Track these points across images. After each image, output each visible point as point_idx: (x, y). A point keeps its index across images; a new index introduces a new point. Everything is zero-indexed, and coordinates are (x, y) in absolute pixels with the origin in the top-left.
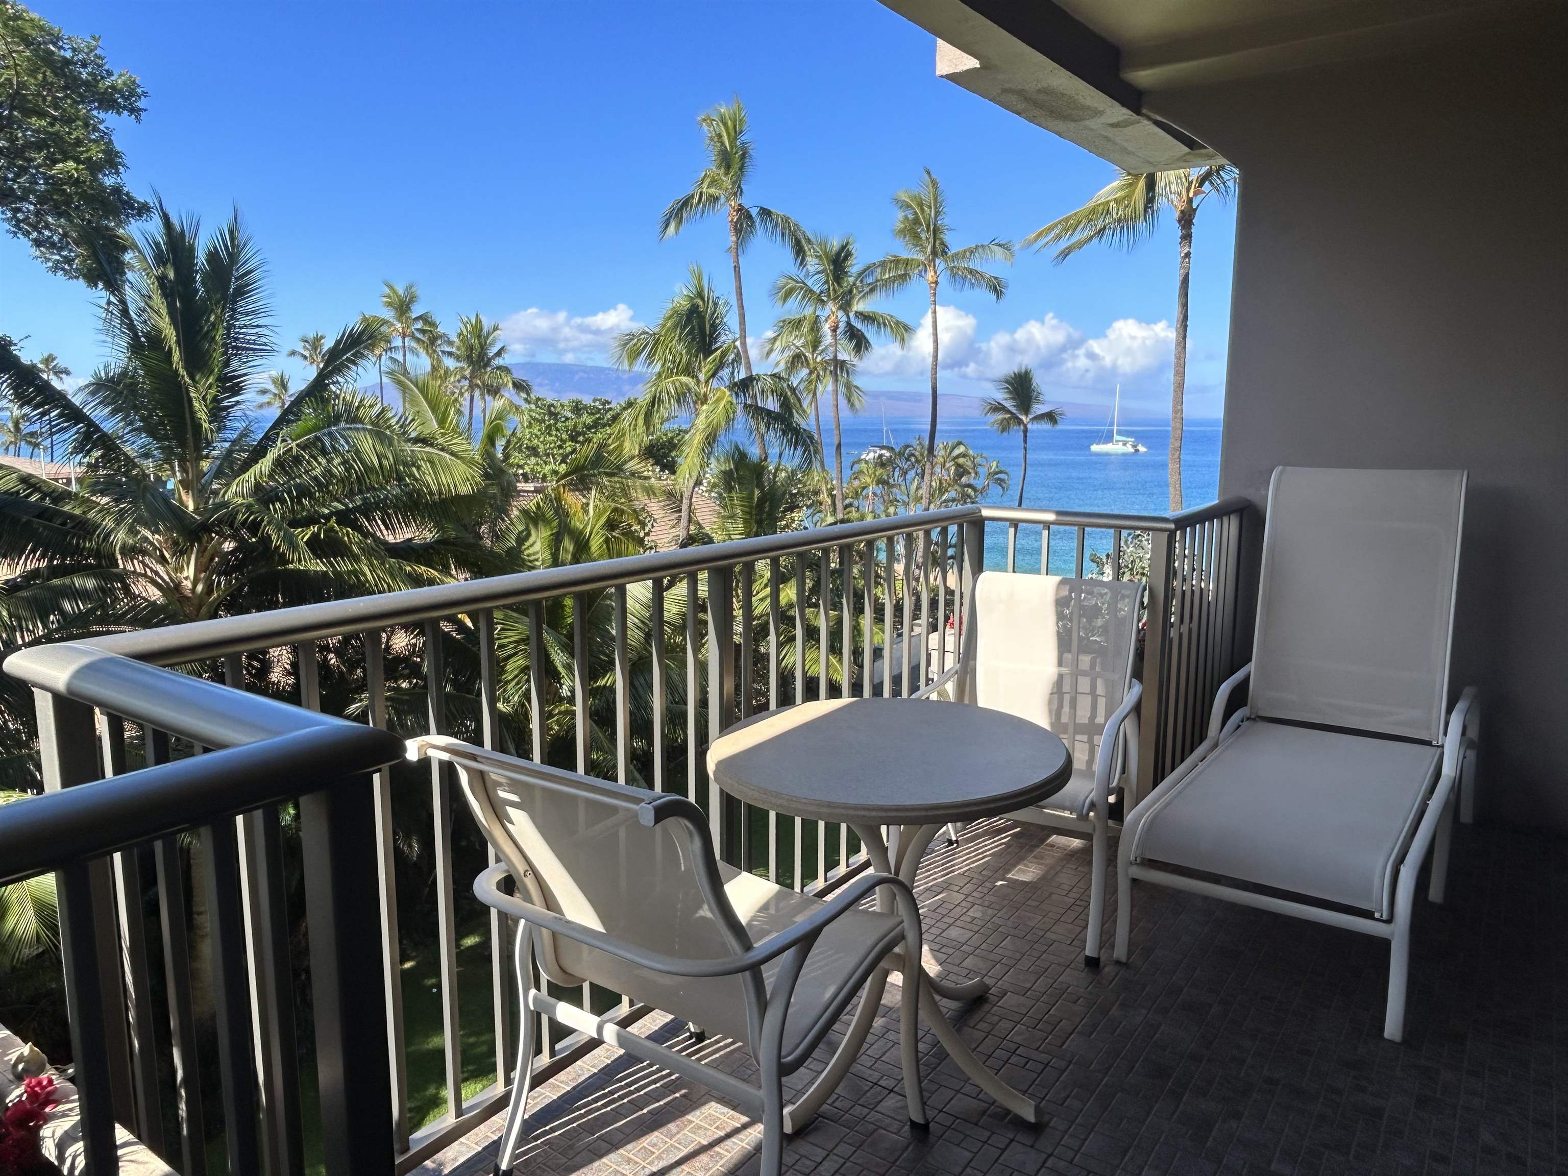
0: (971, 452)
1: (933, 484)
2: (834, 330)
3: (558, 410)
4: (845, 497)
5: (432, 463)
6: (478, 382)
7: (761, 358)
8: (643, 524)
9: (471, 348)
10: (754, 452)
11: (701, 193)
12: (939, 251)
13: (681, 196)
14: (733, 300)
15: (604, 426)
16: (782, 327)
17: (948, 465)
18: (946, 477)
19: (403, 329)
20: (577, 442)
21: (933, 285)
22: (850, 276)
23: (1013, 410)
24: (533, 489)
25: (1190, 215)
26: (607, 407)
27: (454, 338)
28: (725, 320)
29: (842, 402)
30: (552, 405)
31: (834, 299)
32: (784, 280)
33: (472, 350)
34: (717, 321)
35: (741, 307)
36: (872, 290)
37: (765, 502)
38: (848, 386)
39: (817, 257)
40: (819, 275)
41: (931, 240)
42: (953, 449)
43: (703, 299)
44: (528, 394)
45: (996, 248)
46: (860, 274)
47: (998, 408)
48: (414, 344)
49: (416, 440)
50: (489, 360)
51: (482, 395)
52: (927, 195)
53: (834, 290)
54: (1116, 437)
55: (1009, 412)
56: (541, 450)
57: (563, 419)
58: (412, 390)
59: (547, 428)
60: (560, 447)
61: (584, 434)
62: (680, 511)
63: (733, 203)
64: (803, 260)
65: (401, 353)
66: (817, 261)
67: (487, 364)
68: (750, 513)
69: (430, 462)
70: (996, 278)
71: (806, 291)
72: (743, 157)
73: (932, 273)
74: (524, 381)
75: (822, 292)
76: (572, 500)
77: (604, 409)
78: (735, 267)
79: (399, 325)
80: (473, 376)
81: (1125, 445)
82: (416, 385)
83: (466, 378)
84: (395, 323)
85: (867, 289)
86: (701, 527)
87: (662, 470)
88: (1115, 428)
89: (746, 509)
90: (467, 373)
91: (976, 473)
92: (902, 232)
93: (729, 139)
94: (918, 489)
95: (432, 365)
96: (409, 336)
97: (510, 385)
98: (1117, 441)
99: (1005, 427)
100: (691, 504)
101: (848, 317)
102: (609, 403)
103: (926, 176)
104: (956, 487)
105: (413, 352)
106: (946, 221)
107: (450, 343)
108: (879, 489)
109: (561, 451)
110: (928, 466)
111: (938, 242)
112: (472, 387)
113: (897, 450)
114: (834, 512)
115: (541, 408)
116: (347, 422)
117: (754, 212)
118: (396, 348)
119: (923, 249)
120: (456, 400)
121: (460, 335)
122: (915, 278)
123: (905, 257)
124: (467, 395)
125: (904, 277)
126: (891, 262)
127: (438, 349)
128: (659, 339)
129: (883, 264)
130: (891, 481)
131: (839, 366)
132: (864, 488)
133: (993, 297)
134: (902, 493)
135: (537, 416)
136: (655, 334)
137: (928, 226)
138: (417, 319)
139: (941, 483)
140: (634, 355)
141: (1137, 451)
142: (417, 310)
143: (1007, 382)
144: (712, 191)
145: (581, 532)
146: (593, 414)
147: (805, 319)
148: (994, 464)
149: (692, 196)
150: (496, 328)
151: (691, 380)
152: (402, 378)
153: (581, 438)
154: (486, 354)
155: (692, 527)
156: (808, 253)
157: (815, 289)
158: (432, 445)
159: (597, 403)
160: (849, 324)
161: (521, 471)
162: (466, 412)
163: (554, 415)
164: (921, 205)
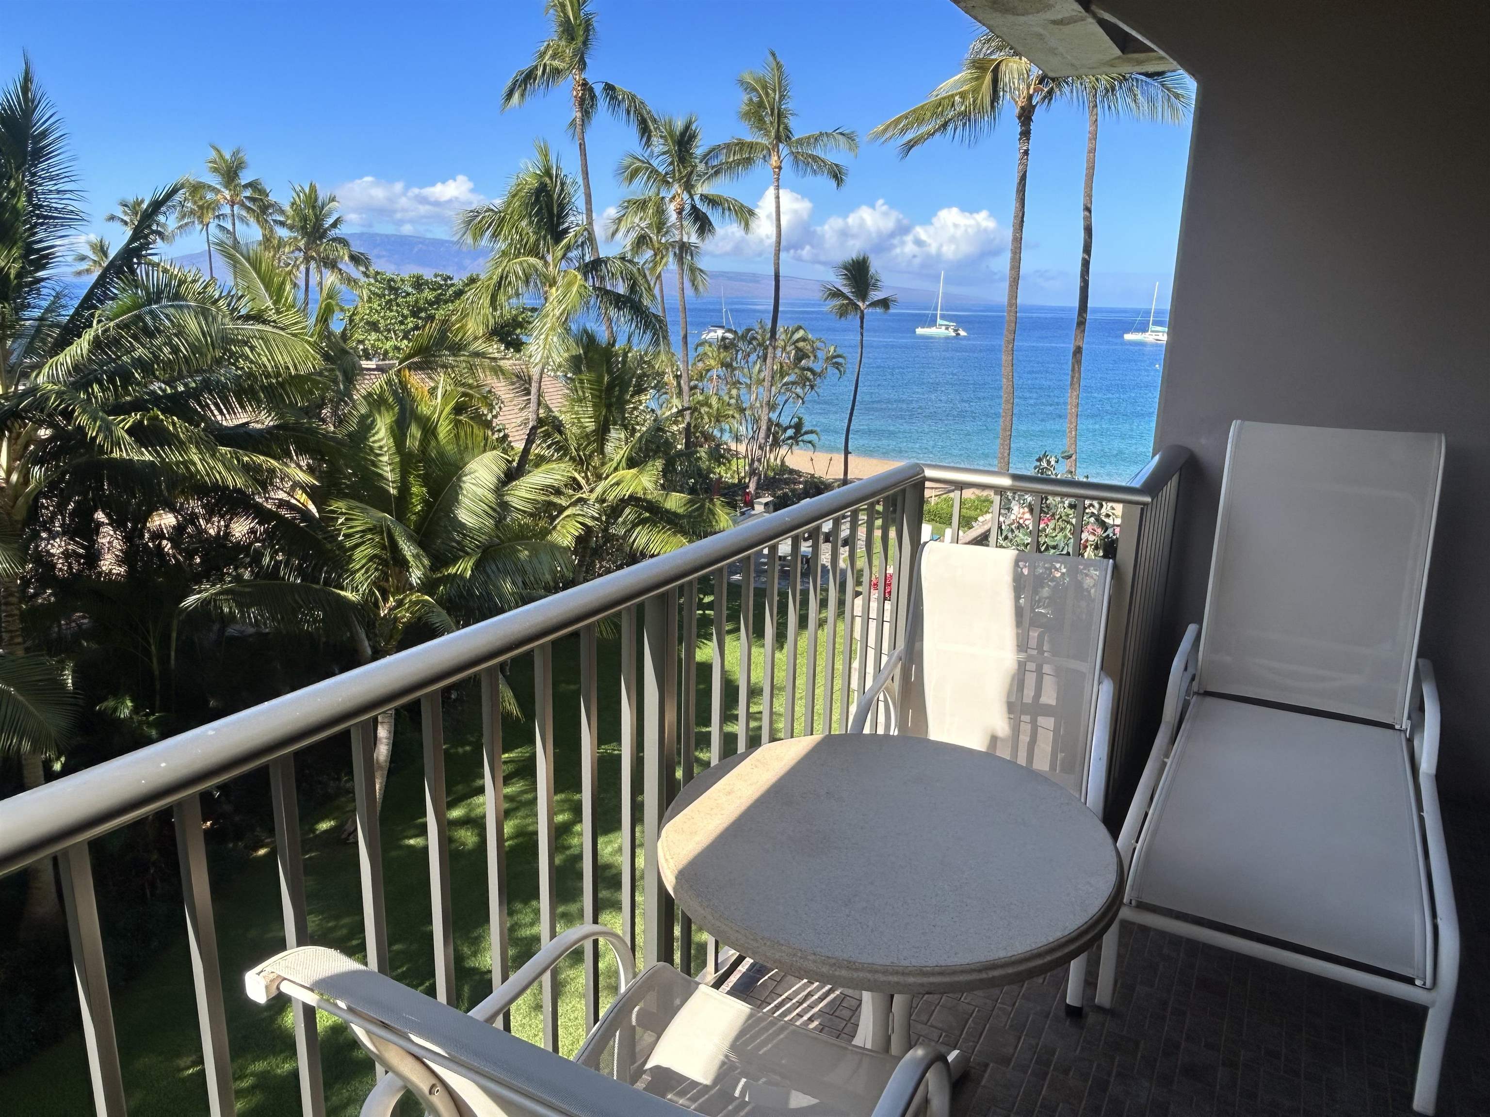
0: (810, 336)
1: (775, 367)
2: (680, 212)
3: (399, 284)
4: (691, 380)
5: (266, 341)
6: (314, 254)
7: (607, 238)
8: (491, 408)
9: (305, 219)
10: (603, 335)
11: (545, 65)
12: (783, 136)
13: (526, 67)
14: (580, 181)
15: (446, 302)
16: (627, 207)
17: (788, 349)
18: (787, 361)
19: (231, 196)
20: (420, 318)
21: (777, 170)
22: (696, 158)
23: (850, 295)
24: (374, 367)
25: (1030, 112)
26: (449, 282)
27: (287, 208)
28: (573, 200)
29: (687, 284)
30: (392, 280)
31: (680, 180)
32: (630, 160)
33: (306, 220)
34: (566, 201)
35: (587, 186)
36: (717, 173)
37: (615, 387)
38: (693, 270)
39: (661, 137)
40: (665, 156)
41: (776, 125)
42: (793, 333)
43: (551, 178)
44: (367, 268)
45: (840, 137)
46: (705, 156)
47: (837, 294)
48: (244, 213)
49: (247, 318)
50: (325, 231)
51: (318, 267)
52: (770, 77)
53: (679, 170)
54: (939, 321)
55: (847, 298)
56: (381, 325)
57: (403, 294)
58: (242, 264)
59: (387, 303)
60: (402, 323)
61: (426, 310)
62: (529, 393)
63: (577, 77)
64: (649, 138)
65: (230, 221)
66: (662, 141)
67: (323, 235)
68: (600, 397)
69: (262, 339)
70: (837, 165)
71: (651, 172)
72: (587, 30)
73: (776, 158)
74: (362, 254)
75: (667, 174)
76: (418, 382)
77: (446, 285)
78: (580, 145)
79: (227, 192)
80: (308, 247)
81: (947, 329)
82: (248, 260)
83: (300, 250)
84: (223, 189)
85: (711, 171)
86: (550, 410)
87: (507, 348)
88: (939, 312)
89: (597, 393)
90: (302, 244)
91: (815, 357)
92: (747, 115)
93: (572, 10)
94: (760, 371)
95: (264, 236)
96: (238, 203)
97: (346, 258)
98: (940, 325)
99: (843, 312)
100: (540, 387)
101: (693, 200)
102: (451, 279)
103: (771, 59)
104: (797, 370)
105: (243, 220)
106: (790, 106)
107: (282, 212)
108: (722, 371)
109: (403, 327)
110: (770, 350)
111: (782, 127)
112: (307, 259)
113: (740, 333)
114: (680, 393)
115: (380, 282)
116: (169, 299)
117: (598, 89)
118: (224, 216)
119: (767, 134)
120: (290, 273)
121: (293, 204)
122: (759, 162)
123: (749, 140)
124: (303, 268)
125: (748, 161)
126: (737, 144)
127: (269, 219)
128: (504, 217)
129: (728, 146)
130: (734, 364)
131: (684, 249)
132: (708, 371)
133: (833, 183)
134: (744, 376)
135: (376, 290)
136: (500, 212)
137: (772, 110)
138: (246, 186)
139: (782, 367)
140: (479, 233)
141: (958, 334)
142: (245, 178)
143: (846, 268)
144: (556, 63)
145: (428, 419)
146: (435, 290)
147: (651, 200)
148: (832, 349)
149: (536, 67)
150: (333, 199)
151: (538, 261)
152: (233, 251)
153: (423, 315)
154: (322, 225)
155: (541, 411)
156: (654, 133)
157: (660, 170)
158: (265, 322)
159: (439, 279)
160: (694, 207)
161: (361, 347)
162: (302, 284)
163: (394, 290)
164: (765, 88)
